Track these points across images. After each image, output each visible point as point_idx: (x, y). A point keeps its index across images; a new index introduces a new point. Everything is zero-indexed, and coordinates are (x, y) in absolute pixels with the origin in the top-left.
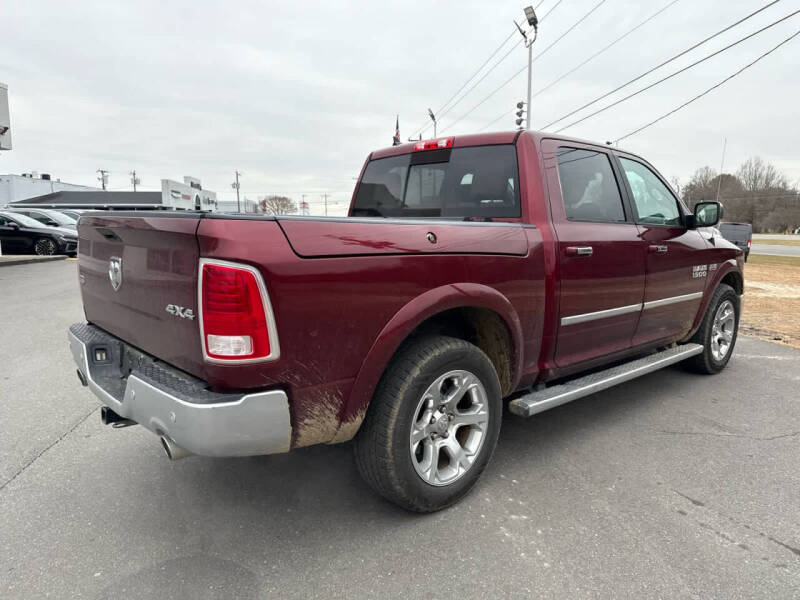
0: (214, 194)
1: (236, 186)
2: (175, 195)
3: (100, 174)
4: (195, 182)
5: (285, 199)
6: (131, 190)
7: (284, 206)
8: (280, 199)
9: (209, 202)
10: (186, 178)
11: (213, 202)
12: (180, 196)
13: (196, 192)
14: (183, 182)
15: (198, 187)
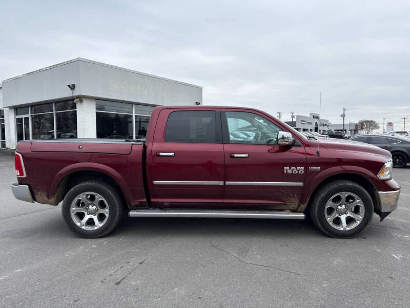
0: (328, 121)
1: (343, 116)
2: (303, 122)
3: (278, 114)
4: (315, 116)
5: (372, 121)
6: (291, 121)
7: (371, 125)
8: (369, 121)
9: (323, 125)
10: (311, 114)
11: (326, 125)
12: (305, 123)
13: (316, 120)
14: (309, 116)
15: (318, 118)
